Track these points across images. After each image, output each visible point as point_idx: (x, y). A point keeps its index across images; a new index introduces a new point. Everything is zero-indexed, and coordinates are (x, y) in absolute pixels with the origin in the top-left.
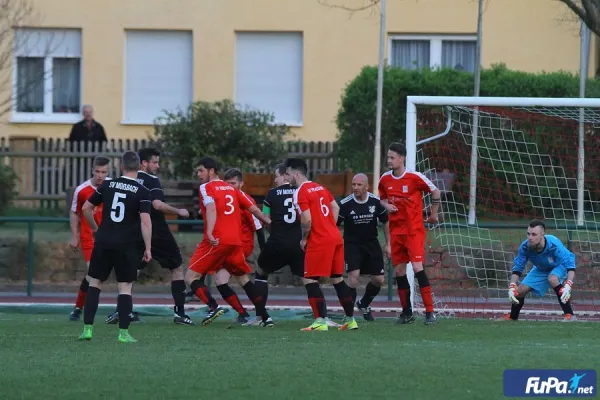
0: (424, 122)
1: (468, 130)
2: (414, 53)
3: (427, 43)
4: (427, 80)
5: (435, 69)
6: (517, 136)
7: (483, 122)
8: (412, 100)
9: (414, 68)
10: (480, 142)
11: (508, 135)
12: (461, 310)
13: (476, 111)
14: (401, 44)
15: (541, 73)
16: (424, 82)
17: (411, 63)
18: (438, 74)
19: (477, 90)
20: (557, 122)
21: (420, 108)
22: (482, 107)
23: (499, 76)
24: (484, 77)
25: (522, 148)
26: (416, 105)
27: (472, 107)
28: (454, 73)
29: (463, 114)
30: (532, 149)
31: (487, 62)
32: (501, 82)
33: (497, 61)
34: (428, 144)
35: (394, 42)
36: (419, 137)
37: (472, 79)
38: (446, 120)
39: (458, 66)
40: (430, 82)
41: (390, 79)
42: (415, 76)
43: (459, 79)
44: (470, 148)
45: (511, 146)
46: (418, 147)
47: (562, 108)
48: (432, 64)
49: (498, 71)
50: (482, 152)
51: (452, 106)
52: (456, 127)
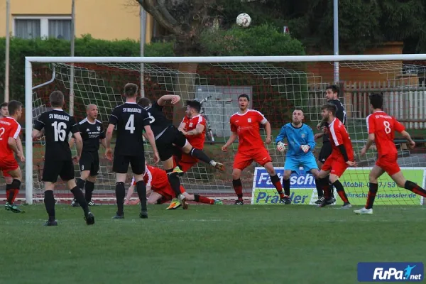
0: (37, 75)
1: (67, 79)
2: (30, 28)
3: (39, 20)
4: (39, 45)
5: (44, 39)
6: (100, 82)
7: (77, 73)
8: (28, 59)
9: (30, 38)
10: (75, 87)
11: (93, 82)
12: (64, 199)
13: (72, 66)
14: (21, 21)
15: (115, 40)
16: (37, 47)
17: (28, 35)
18: (46, 41)
19: (73, 52)
20: (126, 73)
21: (34, 64)
22: (76, 64)
23: (87, 43)
24: (77, 44)
25: (103, 90)
26: (32, 63)
27: (69, 63)
28: (57, 41)
29: (64, 68)
30: (109, 91)
31: (79, 33)
32: (88, 47)
33: (85, 33)
34: (40, 88)
35: (16, 20)
36: (34, 83)
37: (69, 45)
38: (52, 72)
39: (59, 36)
40: (41, 47)
41: (14, 45)
42: (31, 43)
43: (60, 45)
44: (69, 90)
45: (95, 89)
46: (34, 90)
47: (129, 63)
48: (42, 35)
49: (86, 39)
50: (76, 94)
51: (56, 63)
52: (59, 77)
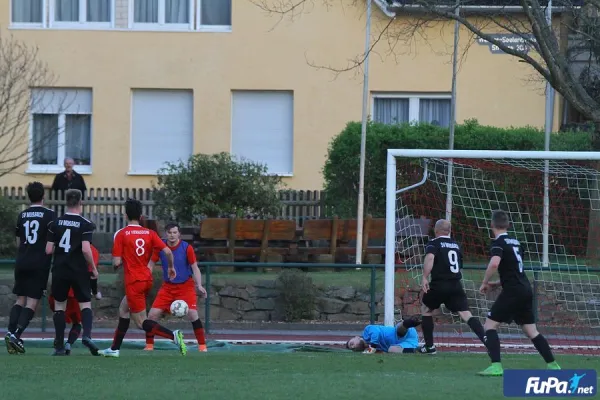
0: (404, 173)
1: (443, 180)
2: (394, 110)
3: (407, 100)
4: (406, 133)
5: (413, 125)
6: (488, 185)
7: (457, 173)
8: (392, 153)
9: (394, 123)
10: (454, 191)
11: (479, 184)
13: (451, 163)
14: (382, 101)
15: (509, 128)
16: (403, 136)
17: (392, 118)
18: (416, 128)
19: (452, 144)
20: (524, 173)
21: (399, 160)
22: (456, 159)
23: (472, 131)
24: (458, 132)
25: (492, 197)
26: (396, 157)
27: (447, 159)
28: (431, 128)
29: (439, 165)
30: (501, 197)
31: (461, 118)
32: (473, 136)
33: (470, 118)
34: (407, 193)
35: (376, 100)
36: (399, 185)
37: (447, 134)
38: (423, 170)
39: (434, 122)
40: (410, 136)
41: (373, 134)
42: (395, 131)
43: (436, 133)
44: (446, 196)
45: (481, 195)
46: (398, 195)
47: (528, 160)
48: (411, 119)
49: (471, 126)
50: (456, 200)
51: (429, 158)
52: (432, 177)
